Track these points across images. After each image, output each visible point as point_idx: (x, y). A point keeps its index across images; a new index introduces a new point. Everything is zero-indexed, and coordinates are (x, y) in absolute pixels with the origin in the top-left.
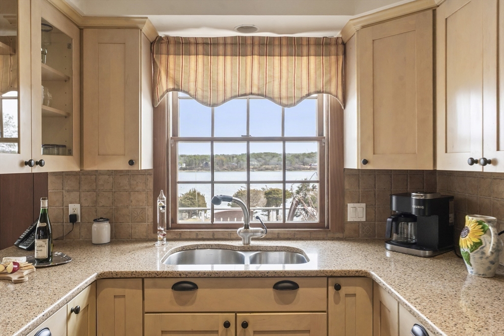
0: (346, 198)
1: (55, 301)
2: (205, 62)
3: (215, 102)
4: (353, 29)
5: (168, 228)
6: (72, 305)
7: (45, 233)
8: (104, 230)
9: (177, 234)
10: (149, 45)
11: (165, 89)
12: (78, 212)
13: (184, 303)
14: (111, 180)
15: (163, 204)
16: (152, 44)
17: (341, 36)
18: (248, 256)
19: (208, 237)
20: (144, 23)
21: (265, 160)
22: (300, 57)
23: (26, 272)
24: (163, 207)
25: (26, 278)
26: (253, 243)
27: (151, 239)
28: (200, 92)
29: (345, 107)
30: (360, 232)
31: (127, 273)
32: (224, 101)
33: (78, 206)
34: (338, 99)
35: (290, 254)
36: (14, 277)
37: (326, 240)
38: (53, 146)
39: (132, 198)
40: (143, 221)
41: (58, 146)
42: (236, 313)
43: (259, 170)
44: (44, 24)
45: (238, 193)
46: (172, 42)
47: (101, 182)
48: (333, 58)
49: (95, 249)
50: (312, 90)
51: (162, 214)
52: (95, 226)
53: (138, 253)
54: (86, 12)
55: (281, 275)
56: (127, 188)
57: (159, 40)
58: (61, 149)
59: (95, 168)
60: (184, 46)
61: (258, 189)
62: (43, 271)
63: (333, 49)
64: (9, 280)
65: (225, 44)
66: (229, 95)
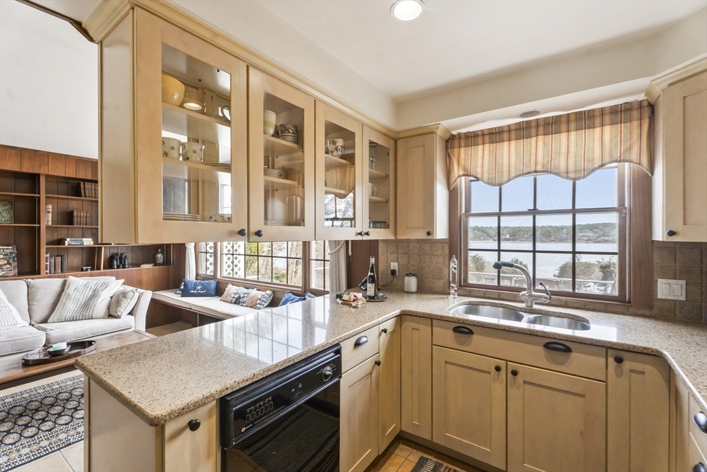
0: (655, 273)
1: (371, 321)
2: (491, 149)
3: (500, 182)
4: (657, 90)
5: (460, 286)
6: (382, 327)
7: (373, 280)
8: (412, 283)
9: (467, 291)
10: (445, 142)
11: (457, 176)
12: (396, 268)
13: (462, 343)
14: (418, 246)
15: (455, 266)
16: (447, 141)
17: (646, 98)
18: (527, 317)
19: (493, 297)
20: (438, 128)
21: (603, 231)
22: (591, 130)
23: (360, 303)
24: (455, 268)
25: (360, 306)
26: (535, 307)
27: (445, 292)
28: (486, 175)
29: (652, 174)
30: (677, 313)
31: (420, 313)
32: (509, 180)
33: (396, 264)
34: (642, 166)
35: (574, 321)
36: (354, 304)
37: (626, 315)
38: (378, 222)
39: (433, 261)
40: (441, 278)
41: (380, 222)
42: (507, 361)
43: (595, 242)
44: (371, 143)
45: (565, 264)
46: (463, 137)
47: (411, 248)
48: (635, 124)
49: (406, 295)
50: (607, 159)
51: (454, 274)
52: (406, 278)
53: (433, 301)
54: (398, 128)
55: (551, 336)
56: (429, 252)
57: (453, 137)
58: (383, 224)
59: (404, 238)
60: (472, 139)
61: (592, 262)
62: (370, 303)
63: (635, 114)
64: (351, 305)
65: (510, 131)
66: (513, 174)
